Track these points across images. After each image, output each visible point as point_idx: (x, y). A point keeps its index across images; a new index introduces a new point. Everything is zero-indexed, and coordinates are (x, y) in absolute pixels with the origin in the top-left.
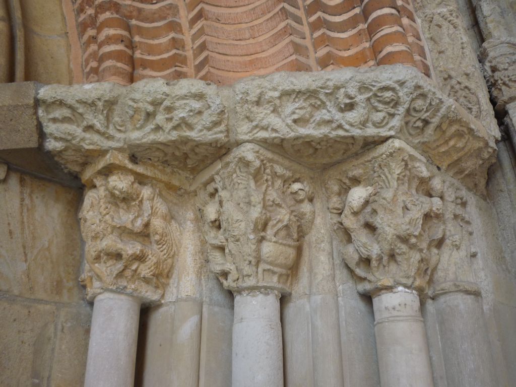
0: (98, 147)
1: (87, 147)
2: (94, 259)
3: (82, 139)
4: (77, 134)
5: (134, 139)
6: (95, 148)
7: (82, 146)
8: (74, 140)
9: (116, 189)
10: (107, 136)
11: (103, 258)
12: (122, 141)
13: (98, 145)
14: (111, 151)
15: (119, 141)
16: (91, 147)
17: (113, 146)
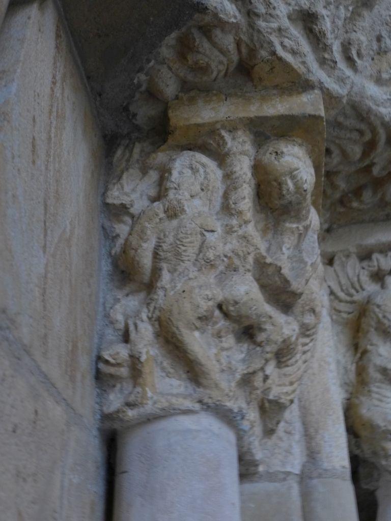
0: (302, 67)
1: (281, 52)
2: (200, 318)
3: (280, 29)
4: (278, 12)
5: (371, 96)
6: (296, 67)
7: (271, 43)
8: (265, 20)
9: (293, 178)
10: (326, 56)
11: (216, 323)
12: (348, 87)
13: (304, 63)
14: (316, 91)
15: (342, 80)
16: (289, 58)
17: (326, 85)
